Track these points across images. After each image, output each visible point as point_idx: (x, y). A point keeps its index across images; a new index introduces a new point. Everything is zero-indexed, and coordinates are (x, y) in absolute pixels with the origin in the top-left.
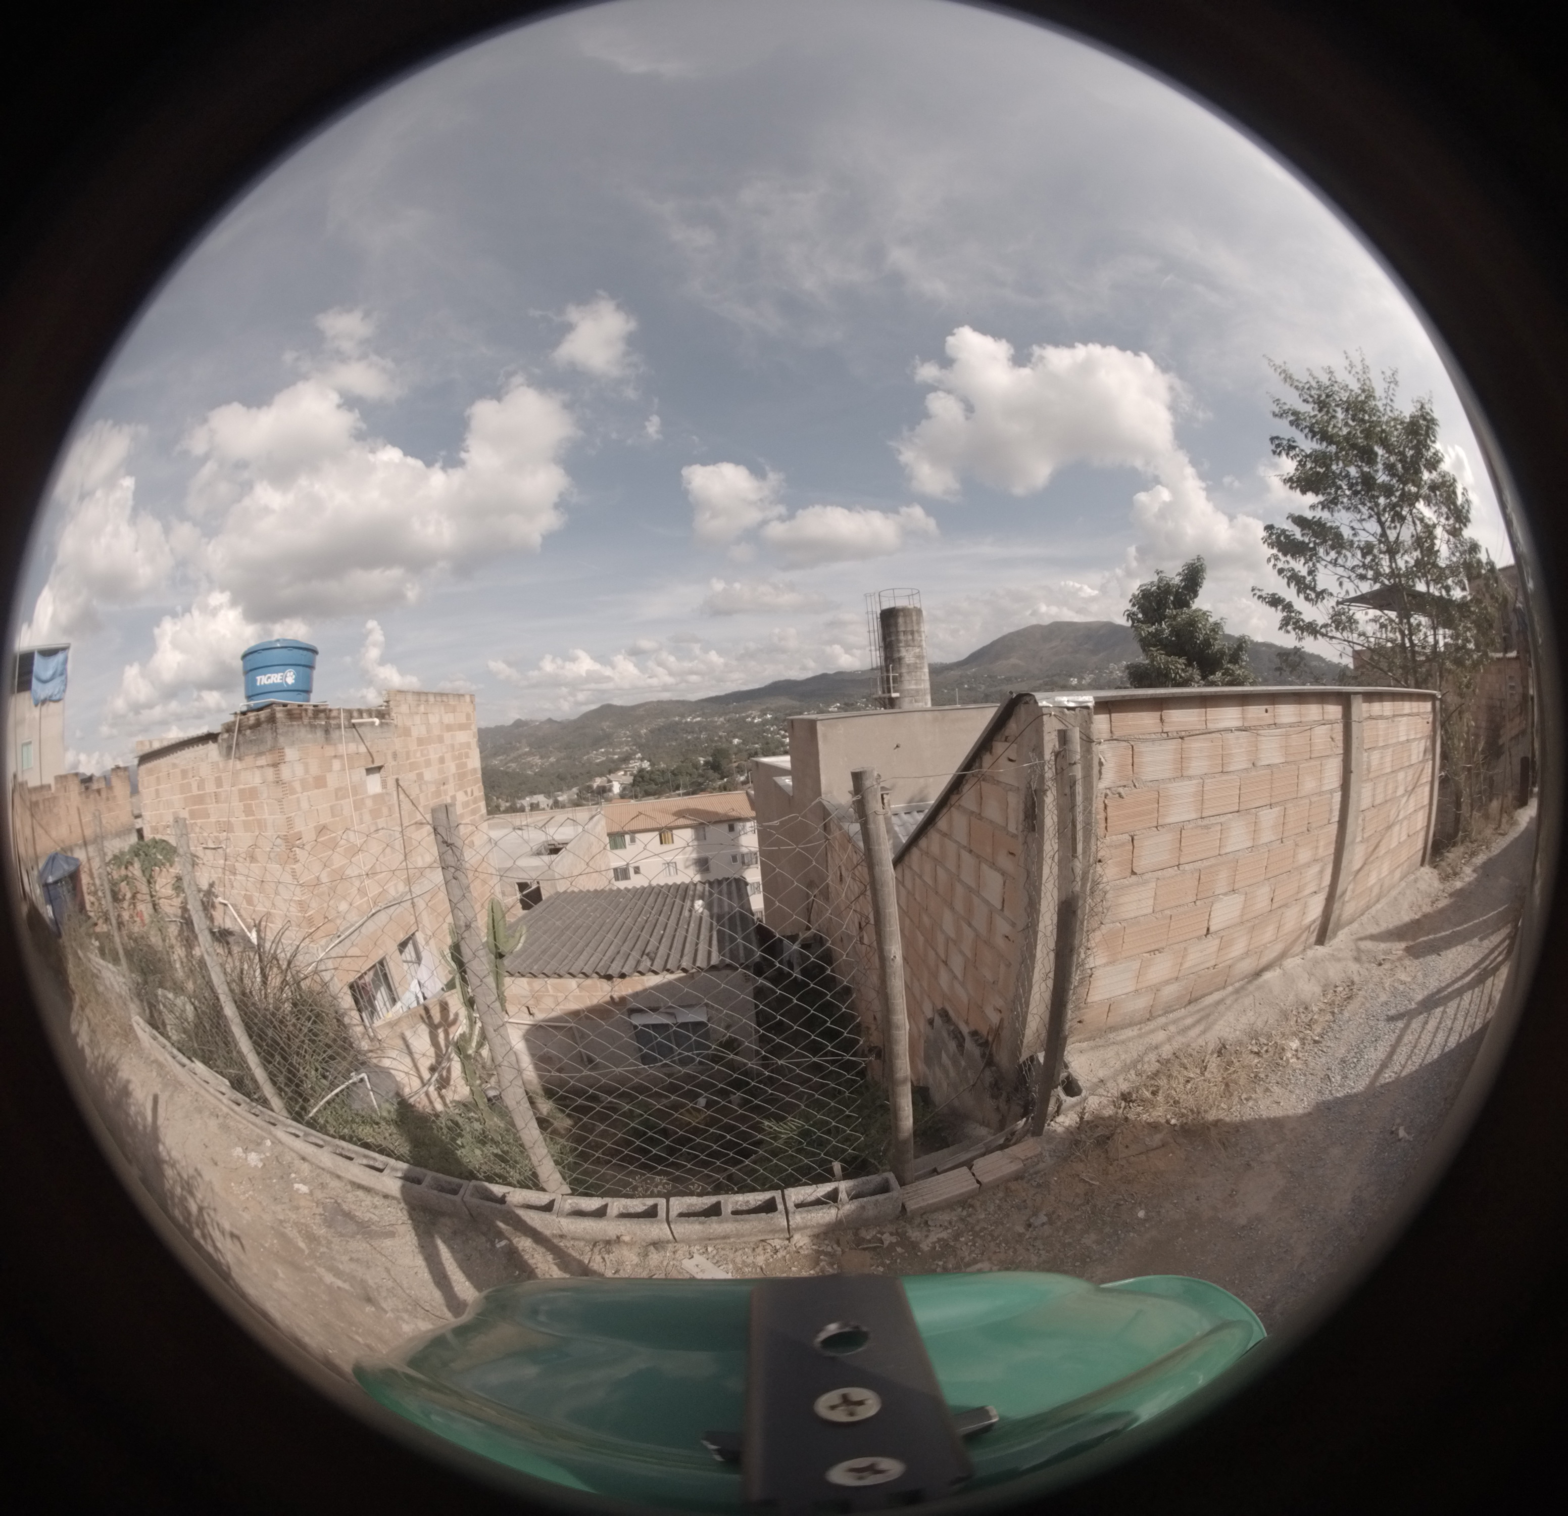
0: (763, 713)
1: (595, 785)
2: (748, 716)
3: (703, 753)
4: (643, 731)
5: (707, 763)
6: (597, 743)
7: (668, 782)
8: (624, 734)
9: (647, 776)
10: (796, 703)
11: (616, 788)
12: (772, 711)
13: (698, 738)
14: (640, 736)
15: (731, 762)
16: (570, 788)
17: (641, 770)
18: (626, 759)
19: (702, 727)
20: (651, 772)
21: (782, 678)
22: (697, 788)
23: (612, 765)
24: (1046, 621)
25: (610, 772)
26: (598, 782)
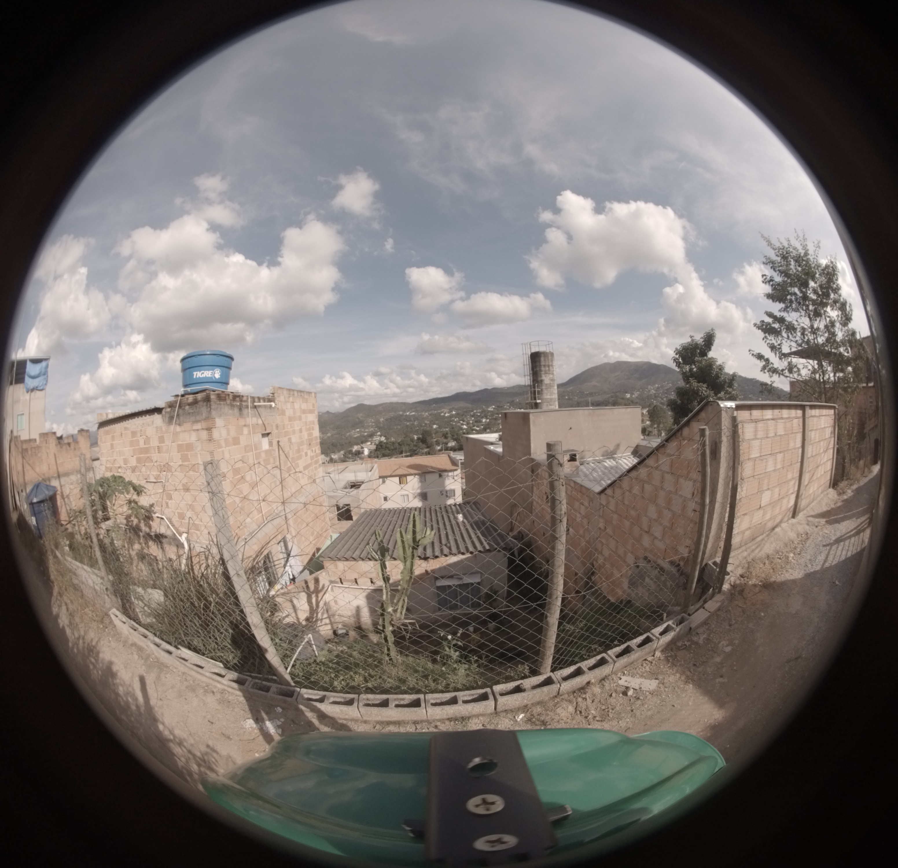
0: (450, 411)
1: (354, 450)
2: (442, 412)
3: (416, 432)
4: (382, 420)
5: (418, 439)
6: (355, 426)
7: (396, 449)
8: (370, 421)
9: (384, 445)
10: (469, 405)
11: (366, 452)
12: (456, 410)
13: (413, 424)
14: (380, 423)
15: (432, 438)
16: (339, 451)
17: (381, 442)
18: (372, 435)
19: (416, 418)
20: (387, 443)
21: (461, 391)
22: (413, 453)
23: (364, 439)
24: (613, 361)
25: (362, 443)
26: (355, 448)
